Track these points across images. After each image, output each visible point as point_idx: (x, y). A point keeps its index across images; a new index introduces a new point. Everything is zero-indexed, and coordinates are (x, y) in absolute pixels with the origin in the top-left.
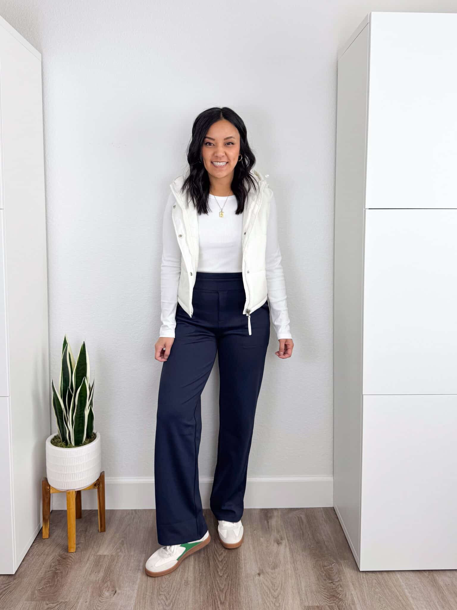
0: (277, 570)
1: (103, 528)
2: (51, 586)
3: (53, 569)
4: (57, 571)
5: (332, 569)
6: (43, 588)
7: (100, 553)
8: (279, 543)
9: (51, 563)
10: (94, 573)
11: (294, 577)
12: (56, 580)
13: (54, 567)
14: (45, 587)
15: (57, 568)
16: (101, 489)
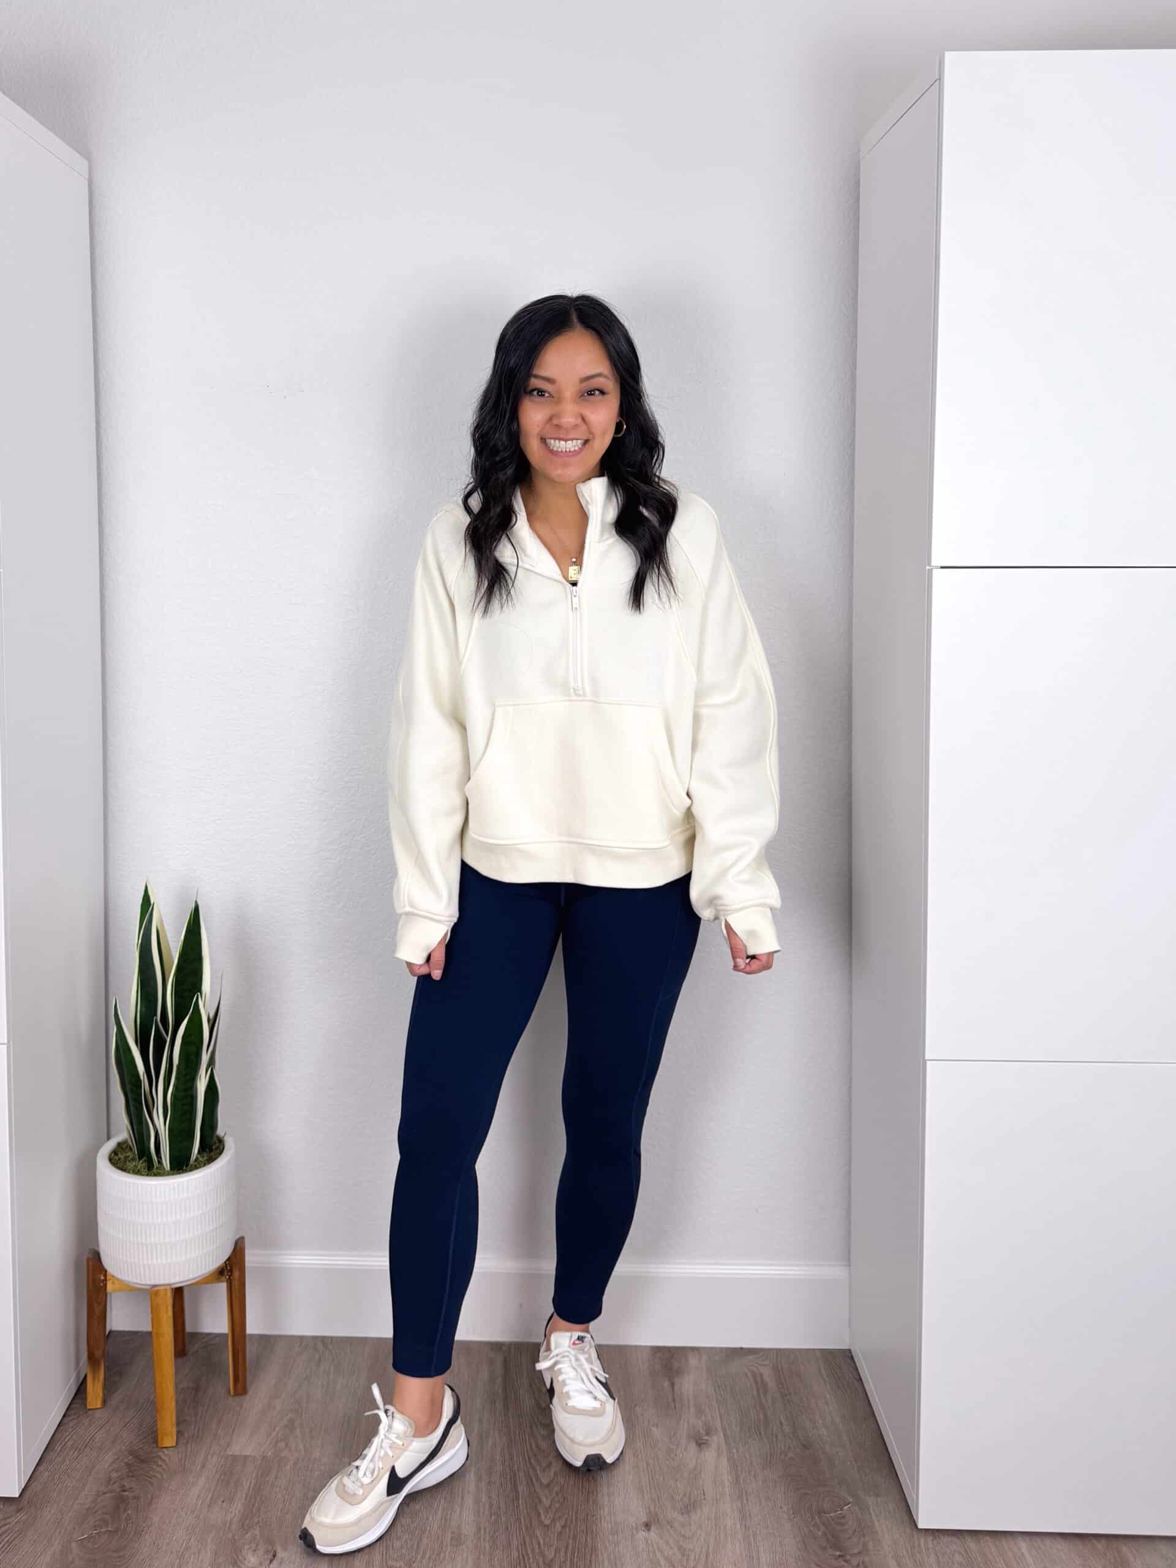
0: (695, 1517)
1: (240, 1386)
2: (110, 1531)
3: (116, 1487)
4: (125, 1493)
5: (843, 1521)
6: (90, 1537)
7: (236, 1449)
8: (701, 1444)
9: (110, 1472)
10: (220, 1503)
11: (740, 1536)
12: (124, 1517)
13: (117, 1481)
14: (96, 1533)
15: (124, 1486)
16: (236, 1283)
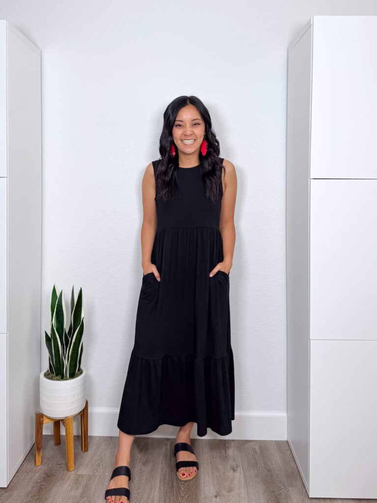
0: (232, 494)
1: (86, 448)
2: (36, 499)
4: (42, 487)
5: (281, 495)
8: (234, 470)
9: (38, 480)
10: (74, 489)
12: (41, 494)
13: (40, 483)
14: (32, 499)
